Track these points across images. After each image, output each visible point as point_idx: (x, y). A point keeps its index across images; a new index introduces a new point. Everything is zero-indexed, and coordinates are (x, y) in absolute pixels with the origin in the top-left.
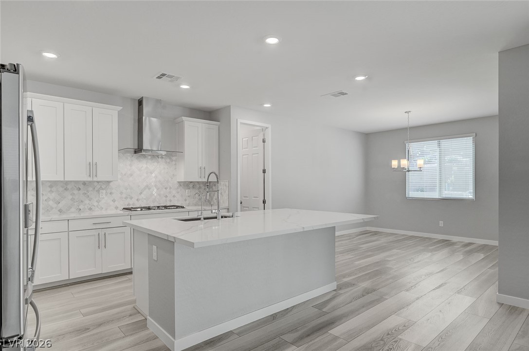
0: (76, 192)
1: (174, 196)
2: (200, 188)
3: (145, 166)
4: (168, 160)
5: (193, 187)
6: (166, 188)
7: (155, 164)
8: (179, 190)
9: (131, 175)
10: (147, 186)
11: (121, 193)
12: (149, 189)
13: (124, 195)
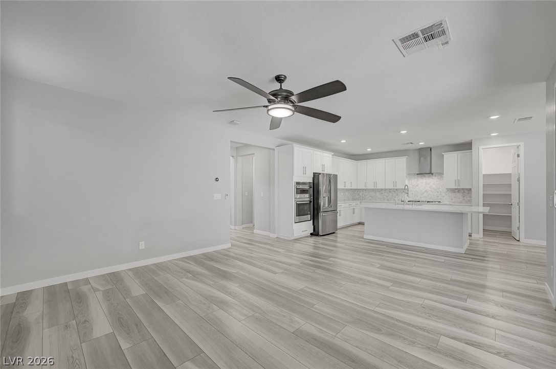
0: (393, 193)
1: (443, 197)
2: (464, 192)
3: (425, 181)
4: (439, 177)
5: (458, 192)
6: (438, 192)
7: (431, 179)
8: (447, 193)
9: (417, 186)
10: (426, 191)
11: (412, 194)
12: (427, 192)
13: (414, 195)
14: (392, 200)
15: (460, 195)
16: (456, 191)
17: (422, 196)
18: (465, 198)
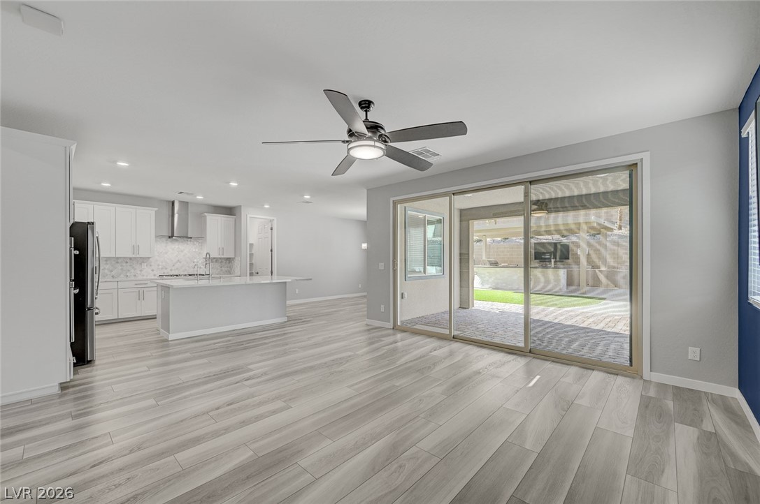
0: (124, 264)
1: (200, 268)
2: (222, 262)
3: (177, 247)
5: (216, 261)
6: (194, 262)
7: (185, 245)
8: (204, 263)
9: (166, 253)
10: (178, 261)
11: (158, 265)
12: (180, 262)
13: (160, 267)
14: (122, 276)
15: (217, 265)
16: (214, 260)
17: (173, 268)
18: (223, 268)
